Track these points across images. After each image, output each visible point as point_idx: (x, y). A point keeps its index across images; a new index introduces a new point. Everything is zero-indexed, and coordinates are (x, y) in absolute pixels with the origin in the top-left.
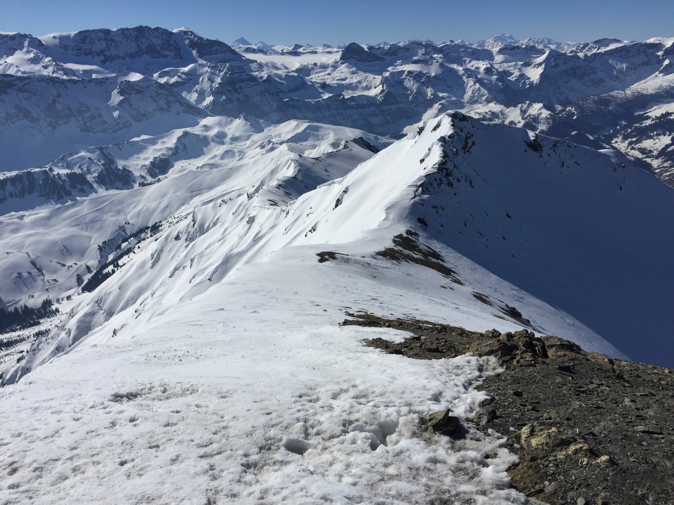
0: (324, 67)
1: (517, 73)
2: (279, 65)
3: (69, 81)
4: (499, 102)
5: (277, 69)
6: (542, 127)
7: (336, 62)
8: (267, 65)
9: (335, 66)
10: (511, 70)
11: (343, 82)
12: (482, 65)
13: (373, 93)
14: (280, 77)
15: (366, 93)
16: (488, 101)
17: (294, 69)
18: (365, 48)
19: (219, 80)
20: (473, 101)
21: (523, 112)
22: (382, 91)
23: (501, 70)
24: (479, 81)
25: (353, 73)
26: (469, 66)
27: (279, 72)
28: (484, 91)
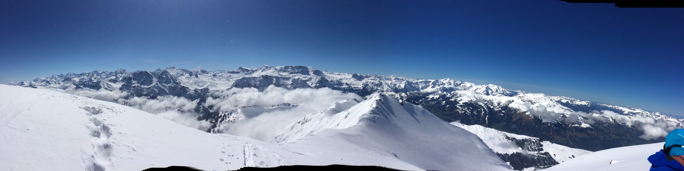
0: (347, 79)
1: (398, 85)
2: (334, 77)
3: (280, 77)
4: (394, 92)
5: (334, 78)
6: (405, 99)
7: (350, 78)
8: (331, 77)
9: (350, 79)
10: (397, 84)
11: (352, 83)
12: (389, 82)
13: (360, 87)
14: (334, 80)
15: (358, 86)
16: (391, 91)
17: (339, 79)
18: (359, 75)
19: (318, 80)
20: (387, 91)
21: (400, 95)
22: (363, 86)
23: (394, 84)
24: (388, 86)
25: (355, 81)
26: (386, 82)
27: (334, 79)
28: (390, 89)
